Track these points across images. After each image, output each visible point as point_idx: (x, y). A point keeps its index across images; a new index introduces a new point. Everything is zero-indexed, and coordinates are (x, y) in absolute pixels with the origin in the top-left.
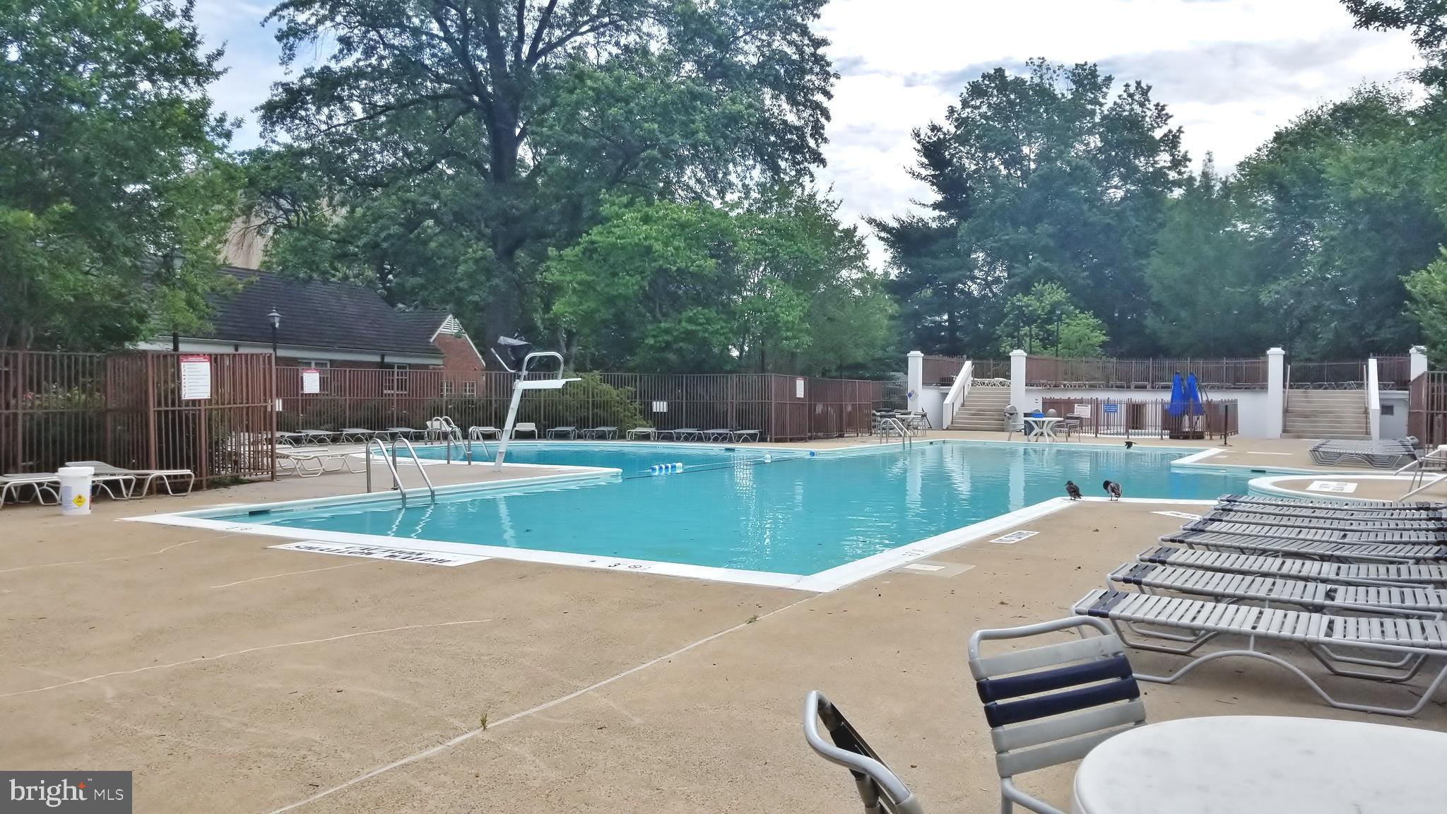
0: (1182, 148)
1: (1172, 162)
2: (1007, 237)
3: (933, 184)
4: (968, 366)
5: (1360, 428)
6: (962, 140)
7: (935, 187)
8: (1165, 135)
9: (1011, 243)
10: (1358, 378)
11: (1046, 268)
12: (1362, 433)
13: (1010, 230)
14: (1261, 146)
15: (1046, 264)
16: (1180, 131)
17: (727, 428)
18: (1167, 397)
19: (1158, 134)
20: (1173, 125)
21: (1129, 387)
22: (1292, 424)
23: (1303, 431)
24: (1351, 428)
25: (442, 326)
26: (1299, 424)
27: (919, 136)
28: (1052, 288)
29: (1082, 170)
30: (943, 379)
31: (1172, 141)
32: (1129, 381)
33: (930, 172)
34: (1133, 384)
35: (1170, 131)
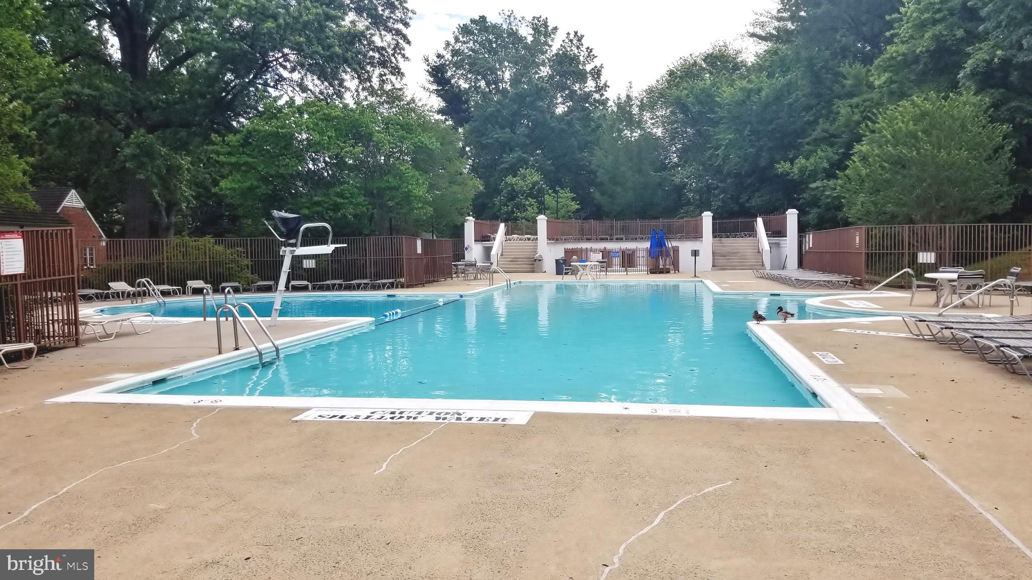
0: (603, 79)
1: (596, 87)
2: (497, 136)
3: (439, 96)
4: (502, 226)
5: (758, 262)
6: (458, 65)
7: (439, 98)
8: (593, 69)
9: (500, 140)
10: (751, 231)
11: (525, 157)
12: (759, 265)
13: (499, 131)
14: (659, 79)
15: (524, 155)
16: (601, 67)
17: (366, 278)
18: (647, 245)
19: (588, 68)
20: (597, 63)
21: (611, 239)
22: (720, 262)
23: (725, 266)
24: (752, 262)
25: (66, 201)
26: (721, 261)
27: (428, 61)
28: (531, 172)
29: (545, 90)
30: (483, 237)
31: (597, 73)
32: (611, 235)
33: (435, 87)
34: (615, 237)
35: (596, 67)
